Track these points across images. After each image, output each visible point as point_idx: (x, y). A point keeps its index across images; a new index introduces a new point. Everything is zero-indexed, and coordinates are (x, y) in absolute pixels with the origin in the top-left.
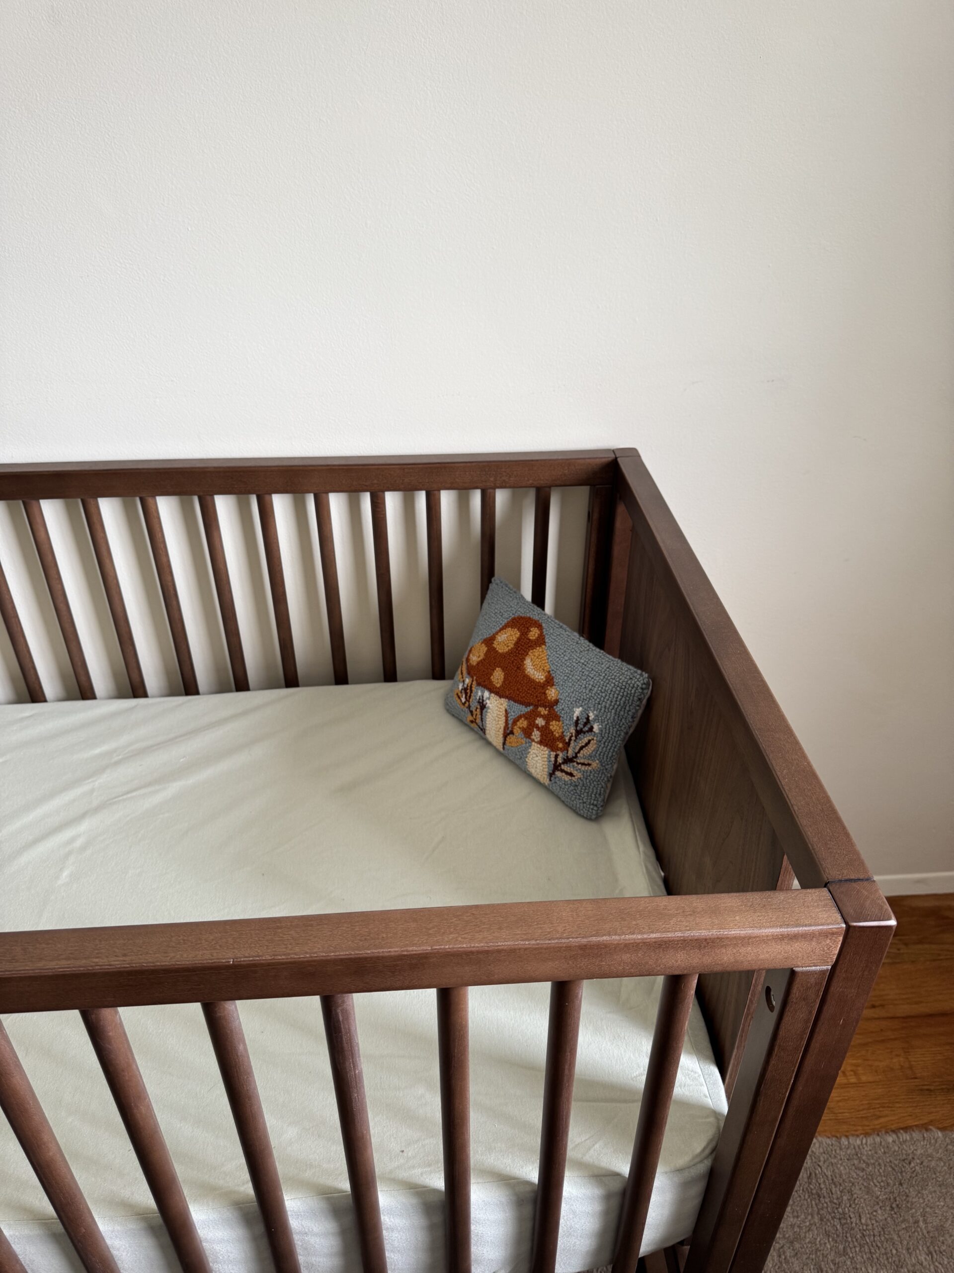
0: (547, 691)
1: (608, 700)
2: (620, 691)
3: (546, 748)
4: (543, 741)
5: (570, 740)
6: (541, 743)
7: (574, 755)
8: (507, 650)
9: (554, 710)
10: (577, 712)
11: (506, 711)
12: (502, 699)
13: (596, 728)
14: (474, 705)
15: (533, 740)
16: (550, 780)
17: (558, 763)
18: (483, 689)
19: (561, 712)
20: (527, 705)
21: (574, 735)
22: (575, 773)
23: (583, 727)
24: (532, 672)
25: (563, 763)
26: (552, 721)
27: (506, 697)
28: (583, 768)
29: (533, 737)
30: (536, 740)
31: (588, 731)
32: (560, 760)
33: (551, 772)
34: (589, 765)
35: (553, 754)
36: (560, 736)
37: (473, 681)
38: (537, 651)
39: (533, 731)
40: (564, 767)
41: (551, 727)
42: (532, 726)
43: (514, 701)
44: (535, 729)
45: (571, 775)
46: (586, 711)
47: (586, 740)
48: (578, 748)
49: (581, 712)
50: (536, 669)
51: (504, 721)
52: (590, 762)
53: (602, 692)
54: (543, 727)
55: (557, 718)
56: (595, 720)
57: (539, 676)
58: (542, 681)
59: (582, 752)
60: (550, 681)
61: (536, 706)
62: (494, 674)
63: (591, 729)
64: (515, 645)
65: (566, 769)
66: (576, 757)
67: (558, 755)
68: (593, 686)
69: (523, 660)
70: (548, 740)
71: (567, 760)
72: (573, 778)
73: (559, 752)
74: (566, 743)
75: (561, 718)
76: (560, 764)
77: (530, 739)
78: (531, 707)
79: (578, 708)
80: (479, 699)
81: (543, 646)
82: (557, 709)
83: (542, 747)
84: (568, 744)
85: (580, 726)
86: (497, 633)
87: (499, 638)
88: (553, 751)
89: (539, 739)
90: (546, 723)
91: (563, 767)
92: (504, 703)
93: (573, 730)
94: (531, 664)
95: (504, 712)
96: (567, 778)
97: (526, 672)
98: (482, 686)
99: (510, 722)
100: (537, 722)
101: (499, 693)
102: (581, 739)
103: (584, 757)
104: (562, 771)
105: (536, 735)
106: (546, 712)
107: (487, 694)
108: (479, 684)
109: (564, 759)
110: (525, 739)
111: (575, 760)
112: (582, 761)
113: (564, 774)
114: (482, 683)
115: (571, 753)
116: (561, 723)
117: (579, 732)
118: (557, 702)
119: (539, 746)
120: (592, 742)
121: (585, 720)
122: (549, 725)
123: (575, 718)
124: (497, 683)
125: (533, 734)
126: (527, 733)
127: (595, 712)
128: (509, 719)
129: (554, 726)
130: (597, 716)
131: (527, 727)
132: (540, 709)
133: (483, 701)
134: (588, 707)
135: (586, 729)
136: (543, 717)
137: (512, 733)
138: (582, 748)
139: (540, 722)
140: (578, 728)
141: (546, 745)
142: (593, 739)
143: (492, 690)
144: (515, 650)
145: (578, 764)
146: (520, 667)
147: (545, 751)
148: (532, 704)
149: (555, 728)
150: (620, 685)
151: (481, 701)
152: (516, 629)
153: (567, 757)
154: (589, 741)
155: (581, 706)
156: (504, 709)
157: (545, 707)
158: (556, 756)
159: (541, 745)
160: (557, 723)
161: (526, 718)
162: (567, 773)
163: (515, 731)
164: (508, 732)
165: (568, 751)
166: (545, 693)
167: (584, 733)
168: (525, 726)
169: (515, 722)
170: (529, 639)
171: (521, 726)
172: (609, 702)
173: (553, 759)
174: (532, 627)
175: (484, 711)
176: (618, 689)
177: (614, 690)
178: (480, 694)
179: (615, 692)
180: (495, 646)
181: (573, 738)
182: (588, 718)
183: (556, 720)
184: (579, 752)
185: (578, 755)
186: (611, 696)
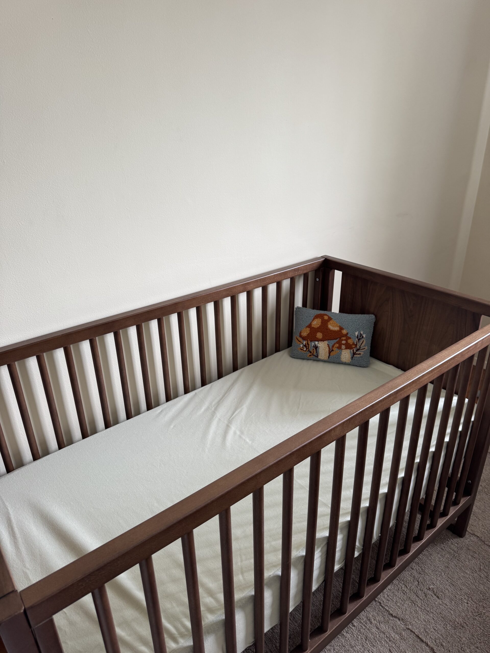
0: (342, 332)
1: (365, 326)
2: (368, 322)
3: (348, 350)
4: (347, 348)
5: (357, 343)
6: (346, 348)
7: (359, 347)
8: (319, 326)
9: (348, 336)
10: (357, 333)
11: (328, 344)
12: (325, 341)
13: (364, 336)
14: (311, 349)
15: (343, 349)
16: (352, 359)
17: (354, 352)
18: (314, 342)
19: (351, 336)
20: (336, 339)
21: (358, 341)
22: (361, 353)
23: (360, 338)
24: (333, 329)
25: (356, 351)
26: (348, 340)
27: (326, 340)
28: (363, 350)
29: (342, 348)
30: (344, 349)
31: (362, 338)
32: (355, 351)
33: (352, 356)
34: (365, 349)
35: (352, 350)
36: (353, 344)
37: (308, 341)
38: (331, 322)
39: (342, 346)
40: (358, 352)
41: (349, 342)
42: (340, 345)
43: (330, 340)
44: (342, 345)
45: (360, 354)
46: (359, 332)
47: (362, 341)
48: (360, 344)
49: (358, 333)
50: (333, 326)
51: (328, 348)
52: (365, 347)
53: (363, 324)
54: (345, 343)
55: (350, 338)
56: (363, 334)
57: (337, 329)
58: (338, 330)
59: (362, 345)
60: (341, 329)
61: (340, 338)
62: (317, 335)
63: (363, 337)
64: (321, 323)
65: (358, 353)
66: (360, 347)
67: (354, 350)
68: (359, 324)
69: (327, 326)
70: (348, 347)
71: (358, 350)
72: (361, 355)
73: (354, 349)
74: (356, 345)
75: (352, 338)
76: (355, 352)
77: (341, 349)
78: (338, 339)
79: (357, 332)
80: (314, 346)
81: (332, 320)
82: (348, 335)
83: (347, 350)
84: (357, 345)
85: (359, 337)
86: (311, 322)
87: (313, 323)
88: (351, 349)
89: (345, 348)
90: (346, 342)
91: (356, 353)
92: (326, 342)
93: (357, 340)
94: (331, 326)
95: (327, 345)
96: (359, 356)
97: (331, 329)
98: (314, 341)
99: (331, 348)
100: (342, 343)
101: (322, 340)
102: (360, 341)
103: (363, 347)
104: (357, 354)
105: (343, 347)
106: (345, 338)
107: (316, 343)
108: (311, 341)
109: (356, 350)
110: (339, 350)
111: (360, 349)
112: (362, 348)
113: (357, 355)
114: (313, 340)
115: (358, 347)
116: (352, 339)
117: (359, 340)
118: (347, 334)
119: (345, 350)
120: (364, 341)
121: (360, 335)
122: (347, 341)
123: (357, 336)
124: (320, 337)
125: (342, 347)
126: (340, 348)
127: (363, 331)
128: (330, 346)
129: (350, 341)
130: (363, 332)
131: (339, 346)
132: (342, 338)
133: (316, 345)
134: (360, 330)
135: (361, 337)
136: (345, 340)
137: (333, 350)
138: (361, 344)
139: (344, 342)
140: (359, 338)
141: (348, 349)
142: (364, 340)
143: (318, 340)
144: (322, 325)
145: (361, 349)
146: (327, 329)
147: (348, 351)
148: (338, 338)
149: (350, 342)
150: (367, 320)
151: (315, 346)
152: (319, 319)
153: (357, 349)
154: (363, 341)
155: (357, 331)
156: (327, 344)
157: (344, 337)
158: (353, 351)
159: (346, 349)
160: (350, 340)
161: (337, 343)
162: (358, 354)
163: (334, 349)
164: (331, 351)
165: (357, 347)
166: (342, 333)
167: (361, 339)
168: (338, 346)
169: (333, 346)
170: (326, 320)
171: (336, 346)
172: (366, 326)
173: (352, 352)
174: (324, 316)
175: (317, 349)
176: (367, 321)
177: (366, 322)
178: (313, 344)
179: (367, 323)
180: (313, 327)
181: (358, 342)
182: (361, 334)
183: (350, 339)
184: (361, 346)
185: (361, 347)
186: (366, 324)
